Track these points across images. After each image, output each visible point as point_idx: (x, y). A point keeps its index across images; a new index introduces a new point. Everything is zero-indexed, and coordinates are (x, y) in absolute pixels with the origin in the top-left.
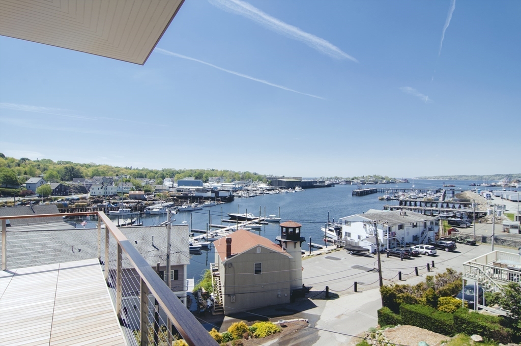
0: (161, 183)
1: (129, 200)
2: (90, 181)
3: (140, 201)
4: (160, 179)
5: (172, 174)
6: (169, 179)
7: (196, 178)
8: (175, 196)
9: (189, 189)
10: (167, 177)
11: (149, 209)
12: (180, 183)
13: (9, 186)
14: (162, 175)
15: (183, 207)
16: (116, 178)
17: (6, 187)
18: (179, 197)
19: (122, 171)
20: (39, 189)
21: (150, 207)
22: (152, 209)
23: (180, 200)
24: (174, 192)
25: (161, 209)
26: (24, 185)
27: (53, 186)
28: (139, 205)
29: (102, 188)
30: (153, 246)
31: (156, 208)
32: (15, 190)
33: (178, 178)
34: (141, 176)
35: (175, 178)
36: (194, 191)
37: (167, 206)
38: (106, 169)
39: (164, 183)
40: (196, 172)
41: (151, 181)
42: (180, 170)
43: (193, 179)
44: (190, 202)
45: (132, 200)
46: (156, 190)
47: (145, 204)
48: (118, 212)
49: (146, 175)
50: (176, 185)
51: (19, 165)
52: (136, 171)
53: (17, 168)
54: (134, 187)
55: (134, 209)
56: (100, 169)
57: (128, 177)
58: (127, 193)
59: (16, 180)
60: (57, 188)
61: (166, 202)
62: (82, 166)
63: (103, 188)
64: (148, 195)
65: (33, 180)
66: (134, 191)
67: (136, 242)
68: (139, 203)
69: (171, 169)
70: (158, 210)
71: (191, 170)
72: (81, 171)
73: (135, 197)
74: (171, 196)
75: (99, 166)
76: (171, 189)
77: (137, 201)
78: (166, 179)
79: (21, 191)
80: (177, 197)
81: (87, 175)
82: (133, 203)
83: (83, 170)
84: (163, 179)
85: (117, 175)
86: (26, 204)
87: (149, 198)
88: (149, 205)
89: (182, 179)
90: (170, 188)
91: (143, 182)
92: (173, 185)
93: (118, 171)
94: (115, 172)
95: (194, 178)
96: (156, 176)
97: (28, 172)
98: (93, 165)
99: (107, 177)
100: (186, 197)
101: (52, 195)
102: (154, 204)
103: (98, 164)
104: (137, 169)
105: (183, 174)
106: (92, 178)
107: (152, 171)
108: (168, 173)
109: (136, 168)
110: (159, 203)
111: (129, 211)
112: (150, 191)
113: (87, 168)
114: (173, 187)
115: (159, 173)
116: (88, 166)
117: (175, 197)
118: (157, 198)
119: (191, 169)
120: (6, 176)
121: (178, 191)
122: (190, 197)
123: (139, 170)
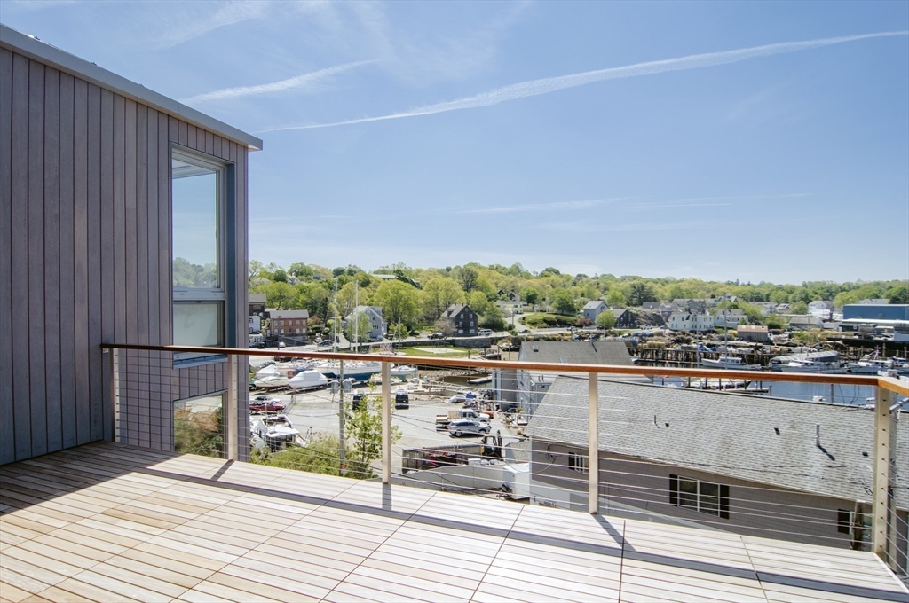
0: (803, 311)
1: (738, 342)
2: (668, 306)
3: (759, 344)
4: (801, 304)
5: (828, 294)
6: (821, 302)
7: (894, 300)
8: (839, 339)
9: (876, 325)
10: (817, 299)
11: (780, 362)
12: (848, 312)
13: (565, 312)
14: (804, 296)
15: (861, 364)
16: (712, 301)
17: (562, 314)
18: (848, 342)
19: (720, 290)
20: (599, 317)
21: (782, 358)
22: (787, 363)
23: (851, 349)
24: (835, 331)
25: (806, 364)
26: (582, 311)
27: (617, 313)
28: (759, 353)
29: (688, 319)
30: (820, 447)
31: (796, 360)
32: (571, 318)
33: (844, 301)
34: (758, 298)
35: (837, 301)
36: (890, 331)
37: (823, 360)
38: (692, 286)
39: (810, 311)
40: (891, 287)
41: (779, 307)
42: (849, 284)
43: (884, 302)
44: (880, 355)
45: (743, 343)
46: (793, 324)
47: (771, 352)
48: (718, 362)
49: (768, 296)
50: (838, 316)
51: (575, 284)
52: (748, 288)
53: (574, 287)
54: (745, 317)
55: (749, 359)
56: (684, 287)
57: (733, 299)
58: (731, 329)
59: (573, 305)
60: (622, 316)
61: (819, 350)
62: (656, 282)
63: (690, 319)
64: (775, 333)
65: (592, 305)
66: (745, 324)
67: (776, 430)
68: (758, 348)
69: (824, 283)
70: (800, 365)
71: (878, 284)
72: (654, 290)
73: (749, 337)
74: (830, 339)
75: (681, 281)
76: (827, 325)
77: (754, 344)
78: (814, 302)
79: (579, 320)
80: (845, 341)
81: (663, 297)
82: (746, 347)
83: (657, 288)
84: (808, 303)
85: (713, 297)
86: (584, 338)
87: (779, 339)
88: (780, 354)
89: (853, 302)
90: (824, 321)
91: (763, 309)
92: (831, 315)
93: (715, 290)
94: (709, 292)
95: (888, 300)
96: (791, 297)
97: (586, 294)
98: (672, 280)
99: (695, 300)
100: (866, 343)
101: (616, 327)
102: (790, 351)
103: (678, 279)
104: (749, 285)
105: (858, 291)
106: (671, 301)
107: (780, 288)
108: (819, 292)
109: (746, 283)
110: (801, 352)
111: (737, 361)
112: (778, 327)
113: (663, 285)
114: (830, 320)
115: (797, 292)
116: (666, 282)
117: (840, 342)
118: (795, 340)
119: (877, 280)
120: (561, 299)
121: (846, 328)
122: (880, 343)
123: (754, 287)
